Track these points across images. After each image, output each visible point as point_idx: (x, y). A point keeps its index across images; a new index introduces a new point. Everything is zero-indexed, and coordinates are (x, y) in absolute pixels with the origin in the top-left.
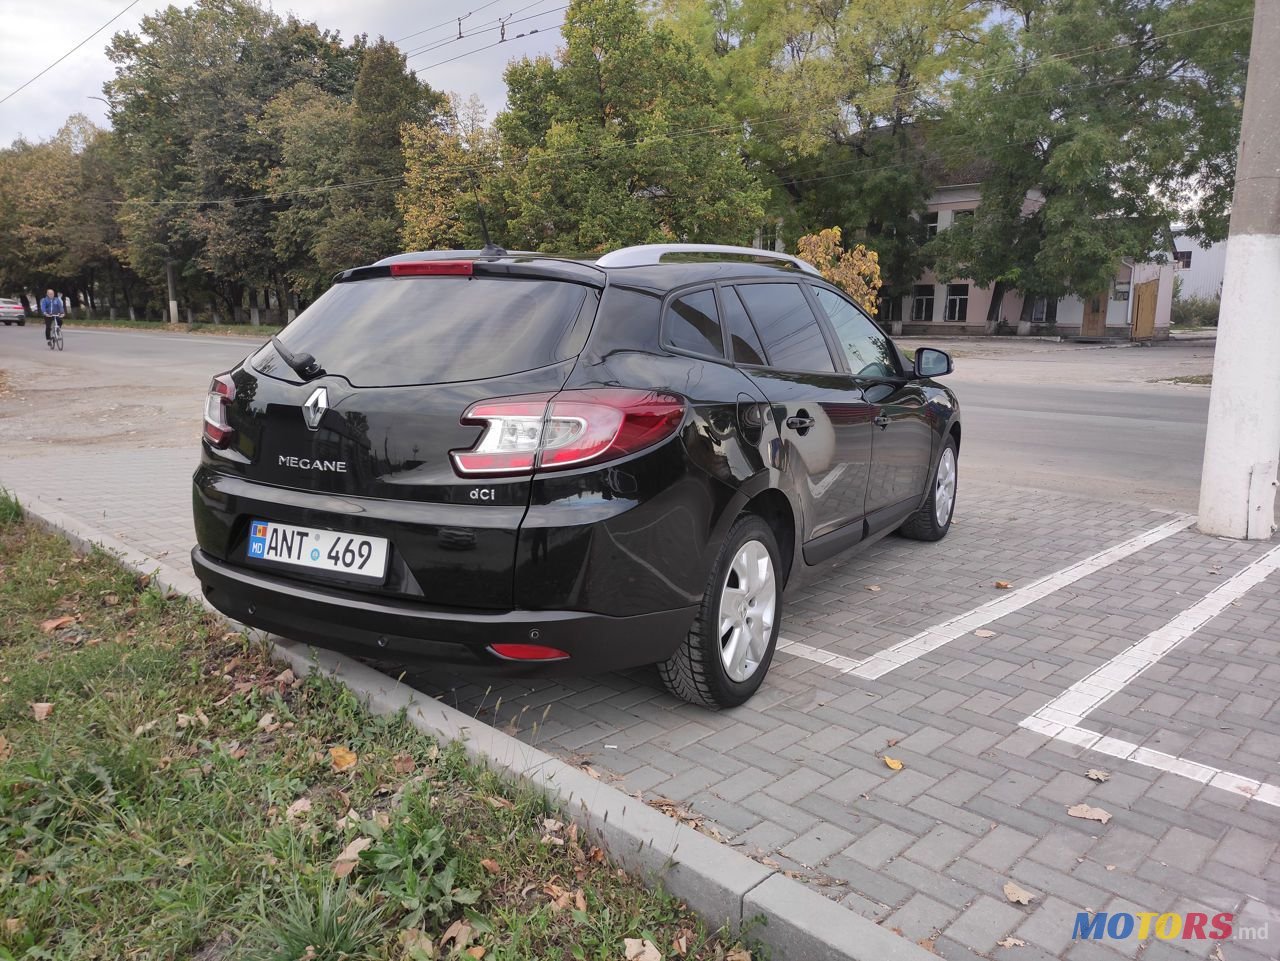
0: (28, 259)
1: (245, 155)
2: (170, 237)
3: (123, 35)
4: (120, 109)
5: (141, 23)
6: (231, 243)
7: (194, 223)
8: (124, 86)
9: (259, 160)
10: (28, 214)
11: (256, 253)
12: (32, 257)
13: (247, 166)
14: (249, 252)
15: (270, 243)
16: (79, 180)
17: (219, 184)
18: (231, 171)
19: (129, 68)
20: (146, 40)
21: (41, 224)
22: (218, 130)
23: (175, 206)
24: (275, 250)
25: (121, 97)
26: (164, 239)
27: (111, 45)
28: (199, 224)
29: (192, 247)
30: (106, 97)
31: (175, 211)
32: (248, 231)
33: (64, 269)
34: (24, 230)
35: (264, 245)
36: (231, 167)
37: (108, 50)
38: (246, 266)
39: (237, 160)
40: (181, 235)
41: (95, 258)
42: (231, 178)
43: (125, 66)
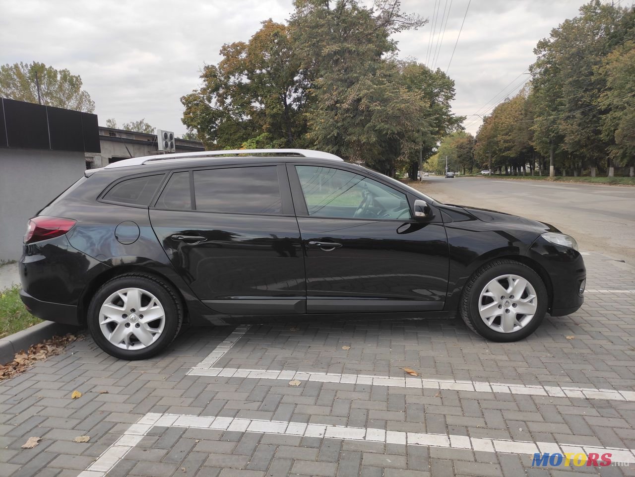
0: (500, 150)
1: (590, 88)
2: (550, 135)
3: (542, 41)
4: (538, 76)
5: (551, 32)
6: (578, 134)
7: (560, 127)
8: (539, 65)
9: (598, 89)
10: (502, 131)
11: (592, 138)
12: (502, 149)
13: (591, 93)
14: (588, 138)
15: (600, 132)
16: (523, 112)
17: (576, 104)
18: (582, 97)
19: (544, 55)
20: (552, 40)
21: (506, 134)
22: (577, 77)
23: (554, 119)
24: (602, 136)
25: (538, 70)
26: (548, 136)
27: (536, 47)
28: (562, 127)
29: (560, 138)
30: (530, 72)
31: (554, 122)
32: (589, 127)
33: (512, 154)
34: (499, 137)
35: (596, 134)
36: (582, 95)
37: (535, 49)
38: (586, 146)
39: (585, 91)
40: (555, 133)
41: (525, 148)
42: (581, 101)
43: (542, 55)
